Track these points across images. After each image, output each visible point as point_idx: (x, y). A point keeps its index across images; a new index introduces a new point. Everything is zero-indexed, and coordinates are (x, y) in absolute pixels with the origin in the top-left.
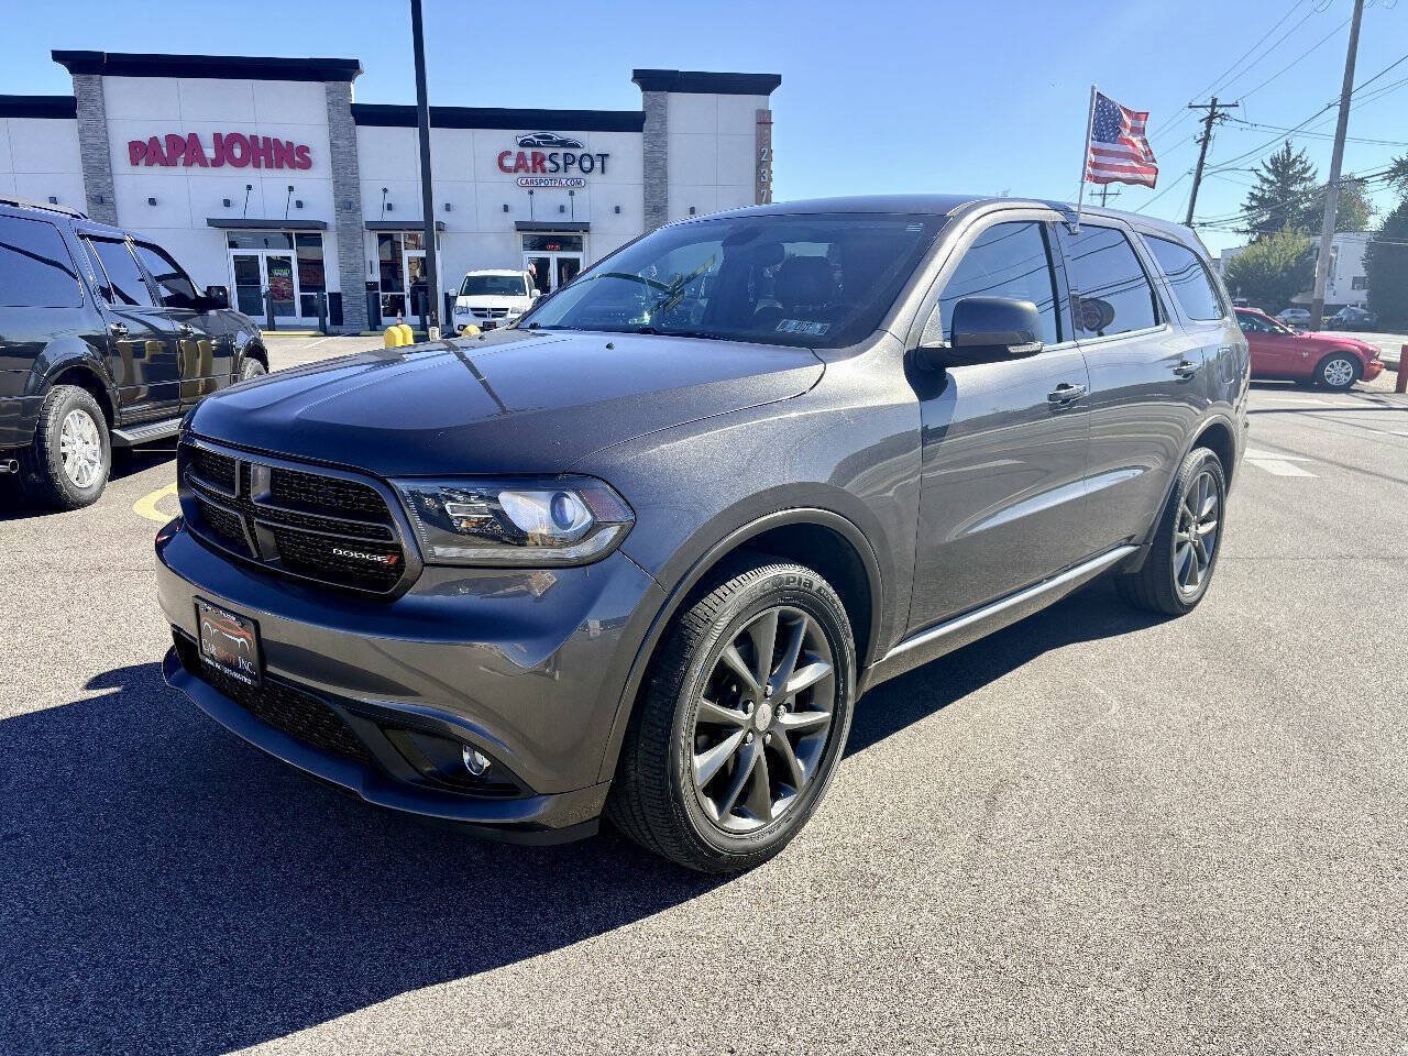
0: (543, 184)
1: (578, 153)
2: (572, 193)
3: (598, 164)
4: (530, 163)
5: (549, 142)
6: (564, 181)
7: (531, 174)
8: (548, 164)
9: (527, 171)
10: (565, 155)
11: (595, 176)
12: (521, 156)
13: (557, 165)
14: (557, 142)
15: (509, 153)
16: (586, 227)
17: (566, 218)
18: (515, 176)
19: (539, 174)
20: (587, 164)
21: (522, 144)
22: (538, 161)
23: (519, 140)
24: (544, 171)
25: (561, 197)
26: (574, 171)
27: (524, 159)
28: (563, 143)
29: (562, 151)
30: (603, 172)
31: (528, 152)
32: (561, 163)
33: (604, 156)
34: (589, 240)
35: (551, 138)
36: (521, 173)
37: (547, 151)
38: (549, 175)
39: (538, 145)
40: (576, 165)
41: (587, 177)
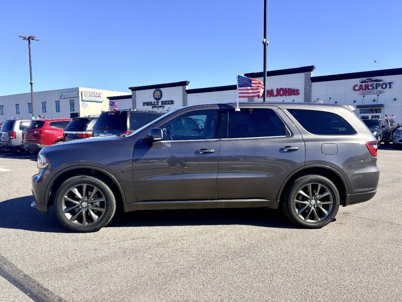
0: (368, 93)
1: (381, 83)
2: (378, 95)
3: (388, 86)
4: (364, 88)
5: (371, 80)
6: (375, 92)
7: (364, 91)
8: (370, 87)
9: (363, 90)
10: (376, 84)
11: (388, 90)
12: (361, 86)
13: (373, 87)
14: (374, 80)
15: (357, 85)
16: (382, 106)
17: (375, 103)
18: (358, 92)
19: (367, 90)
20: (384, 86)
21: (362, 82)
22: (367, 87)
23: (361, 81)
24: (369, 89)
25: (375, 97)
26: (380, 88)
28: (376, 81)
29: (375, 83)
30: (390, 88)
31: (364, 84)
32: (375, 86)
33: (390, 83)
34: (384, 109)
35: (372, 79)
36: (361, 91)
37: (370, 84)
38: (370, 91)
39: (367, 82)
40: (380, 87)
41: (384, 90)
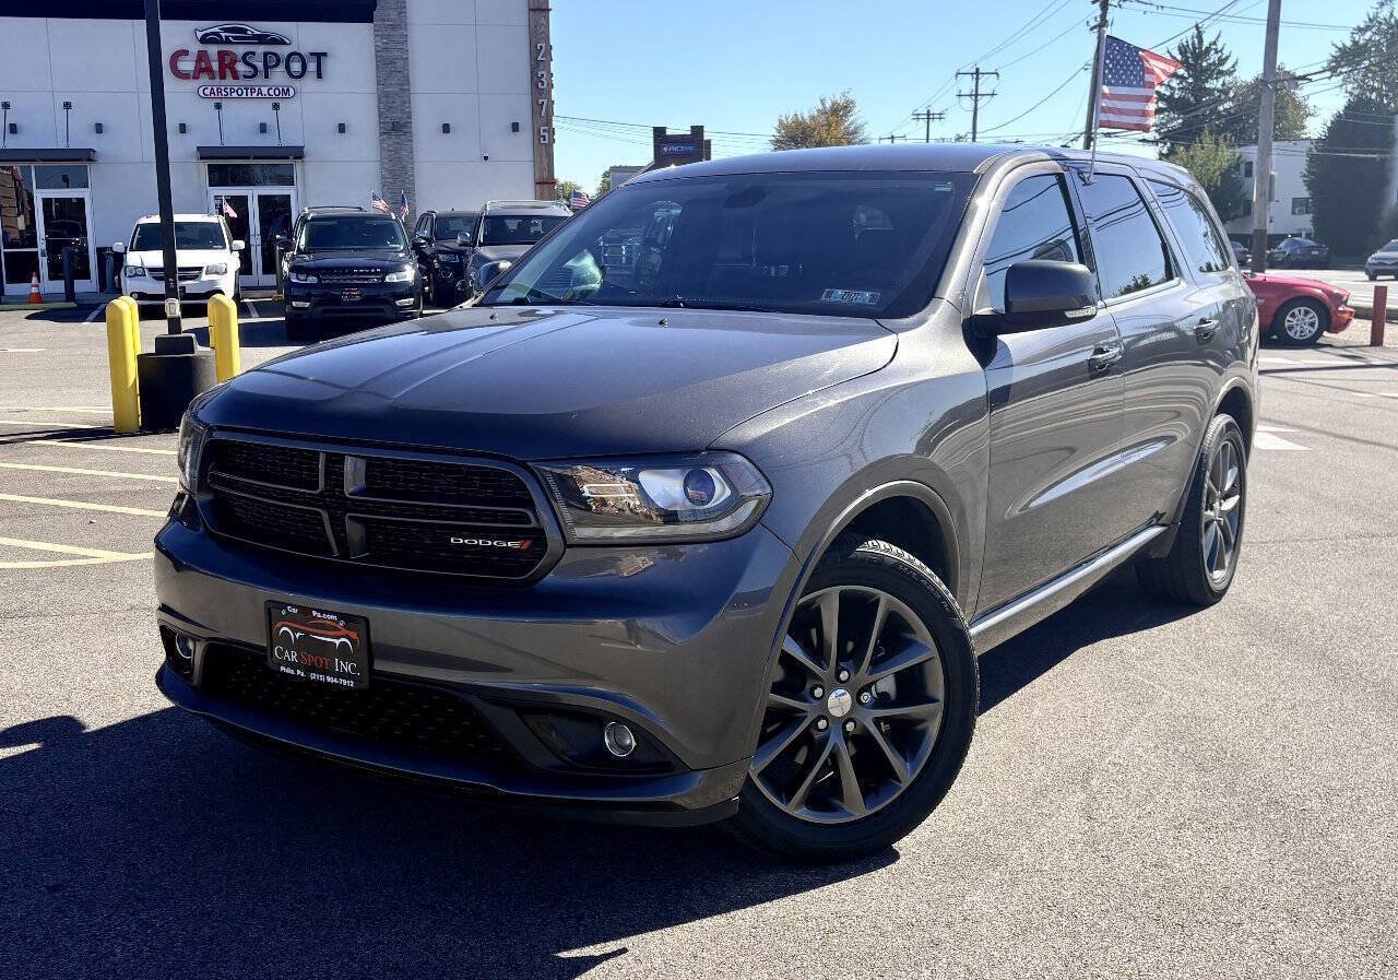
0: (234, 95)
1: (283, 51)
2: (276, 107)
3: (312, 67)
4: (215, 66)
5: (243, 37)
6: (265, 90)
7: (217, 81)
8: (241, 67)
9: (212, 77)
10: (265, 54)
11: (309, 84)
12: (202, 56)
13: (255, 67)
14: (254, 37)
15: (186, 53)
16: (298, 153)
17: (269, 141)
18: (192, 85)
19: (229, 81)
20: (296, 67)
21: (204, 40)
22: (227, 66)
23: (200, 35)
24: (235, 76)
25: (261, 111)
26: (279, 76)
27: (208, 61)
28: (262, 39)
29: (261, 49)
30: (319, 76)
31: (213, 50)
32: (260, 65)
33: (319, 56)
34: (303, 170)
35: (245, 31)
36: (204, 79)
37: (240, 50)
38: (242, 82)
39: (227, 41)
40: (282, 68)
41: (296, 83)
